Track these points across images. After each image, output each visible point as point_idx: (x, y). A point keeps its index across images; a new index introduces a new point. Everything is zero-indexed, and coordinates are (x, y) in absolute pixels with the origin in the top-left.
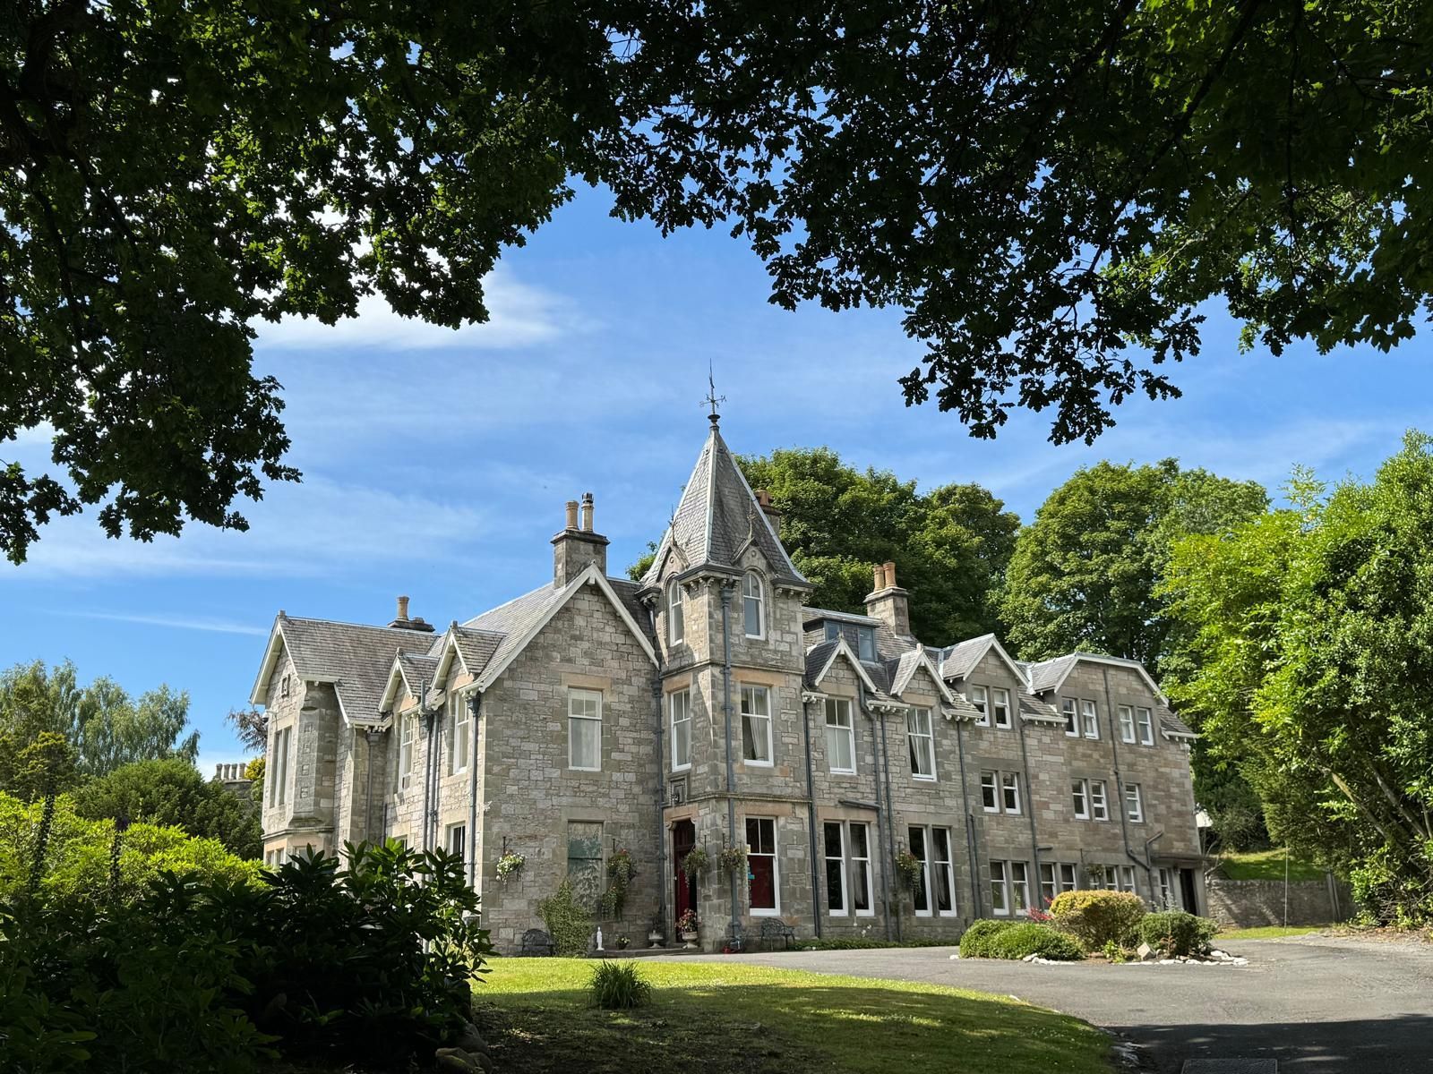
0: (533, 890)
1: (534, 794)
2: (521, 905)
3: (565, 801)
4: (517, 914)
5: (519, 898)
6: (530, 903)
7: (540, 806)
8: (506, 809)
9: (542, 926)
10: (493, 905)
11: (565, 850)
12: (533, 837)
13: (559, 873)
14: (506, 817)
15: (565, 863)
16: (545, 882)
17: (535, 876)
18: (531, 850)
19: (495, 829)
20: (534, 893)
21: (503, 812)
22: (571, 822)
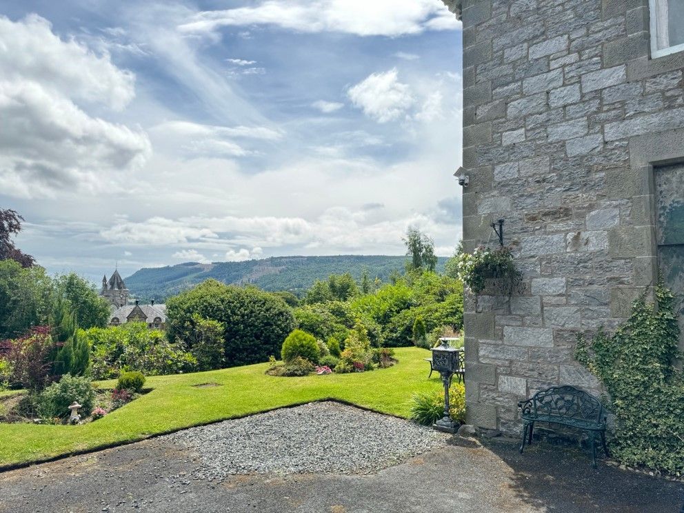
0: (565, 311)
1: (558, 132)
2: (540, 338)
3: (637, 126)
4: (534, 354)
5: (534, 324)
6: (558, 335)
7: (574, 150)
8: (504, 172)
9: (591, 384)
10: (485, 334)
11: (644, 230)
12: (563, 213)
13: (628, 277)
14: (503, 185)
15: (646, 257)
16: (593, 298)
17: (569, 284)
18: (556, 238)
19: (484, 210)
20: (569, 317)
21: (498, 178)
22: (658, 167)
